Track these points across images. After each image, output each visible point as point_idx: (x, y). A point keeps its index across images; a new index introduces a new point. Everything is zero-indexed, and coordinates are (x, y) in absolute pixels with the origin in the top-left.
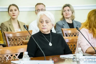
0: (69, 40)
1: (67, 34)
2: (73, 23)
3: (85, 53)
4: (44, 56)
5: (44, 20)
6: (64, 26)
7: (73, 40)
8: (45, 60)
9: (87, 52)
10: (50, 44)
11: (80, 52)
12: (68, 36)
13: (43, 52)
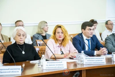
0: (40, 49)
1: (40, 44)
2: (46, 36)
3: (51, 58)
4: (14, 62)
5: (22, 34)
6: (39, 38)
7: (42, 49)
8: (15, 65)
9: (52, 57)
10: (23, 53)
11: (44, 58)
12: (41, 45)
13: (13, 59)
